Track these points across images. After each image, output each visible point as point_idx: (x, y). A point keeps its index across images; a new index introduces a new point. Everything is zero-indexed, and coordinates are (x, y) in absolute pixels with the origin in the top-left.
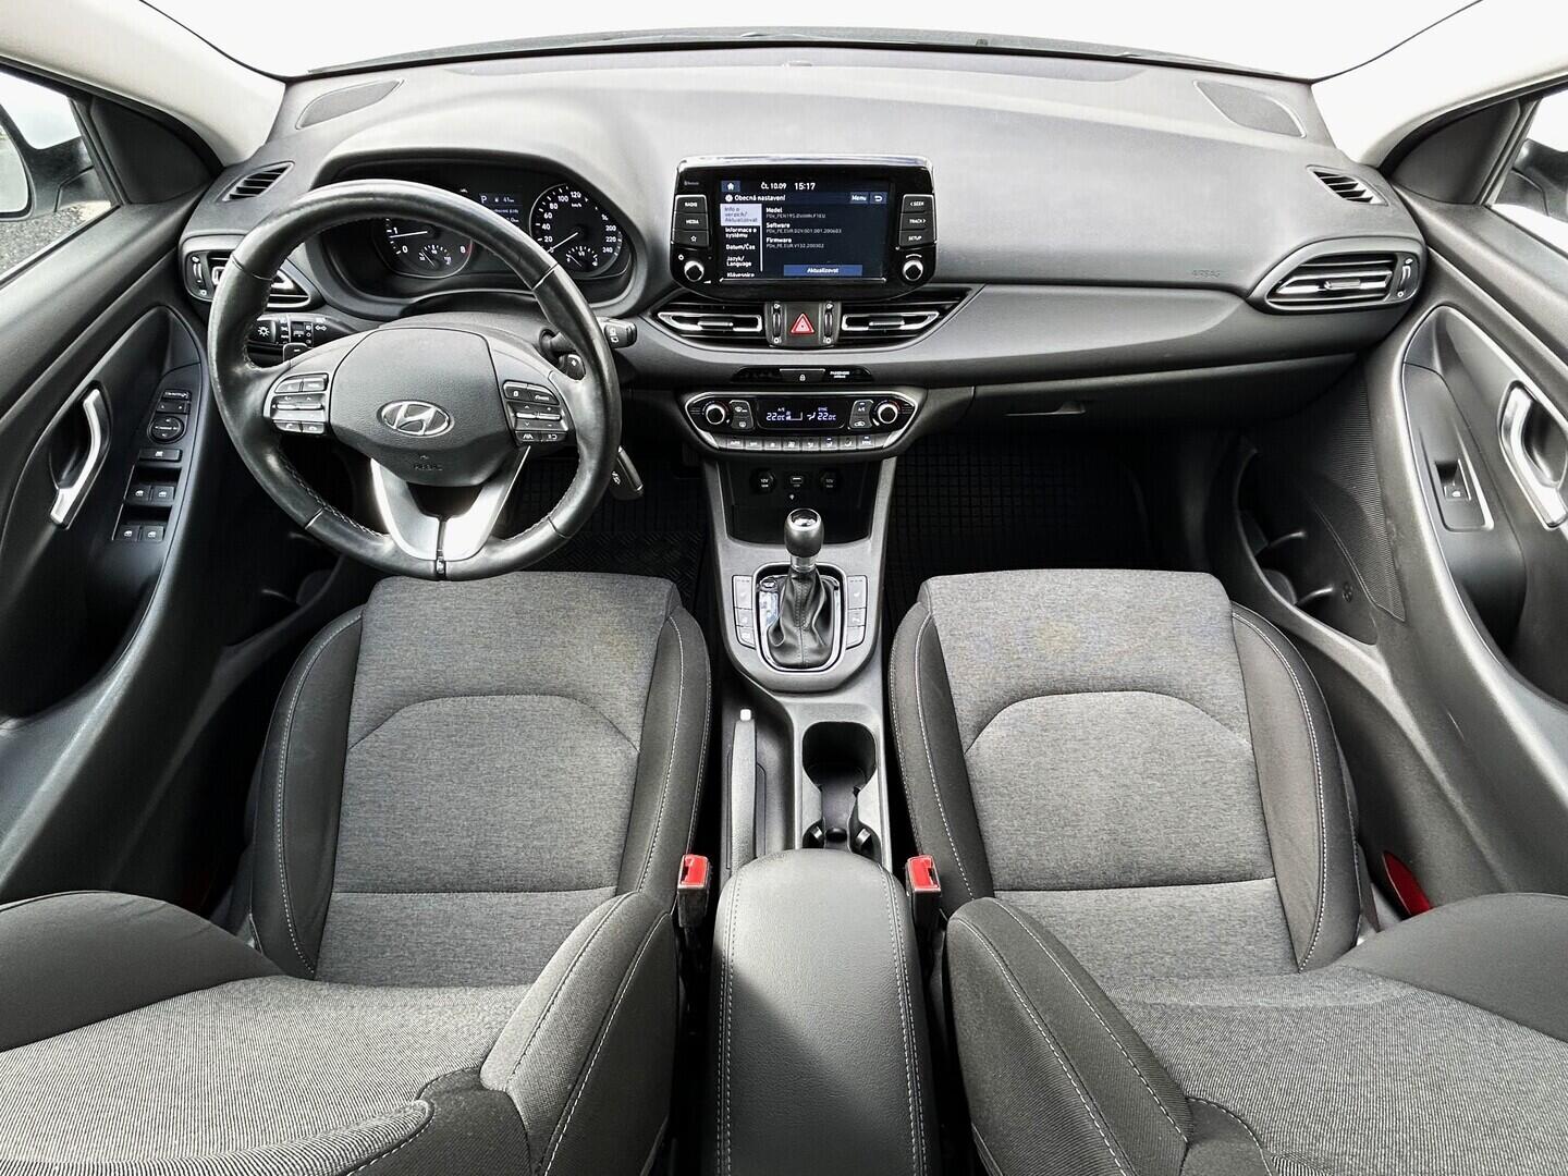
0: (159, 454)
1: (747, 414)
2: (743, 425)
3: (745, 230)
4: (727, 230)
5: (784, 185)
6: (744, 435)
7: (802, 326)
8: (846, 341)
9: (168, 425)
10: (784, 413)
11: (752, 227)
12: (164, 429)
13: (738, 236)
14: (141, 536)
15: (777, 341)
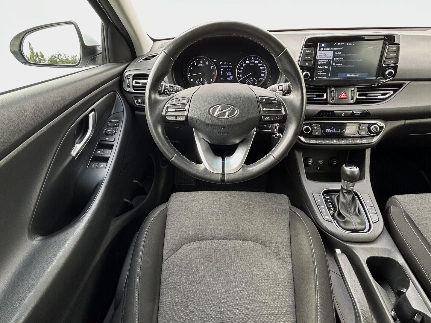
0: (107, 139)
1: (318, 130)
2: (317, 134)
3: (326, 61)
4: (319, 61)
5: (343, 44)
6: (317, 137)
7: (343, 96)
8: (358, 102)
9: (111, 130)
10: (333, 129)
11: (329, 60)
12: (109, 131)
13: (323, 63)
14: (98, 167)
15: (332, 102)
